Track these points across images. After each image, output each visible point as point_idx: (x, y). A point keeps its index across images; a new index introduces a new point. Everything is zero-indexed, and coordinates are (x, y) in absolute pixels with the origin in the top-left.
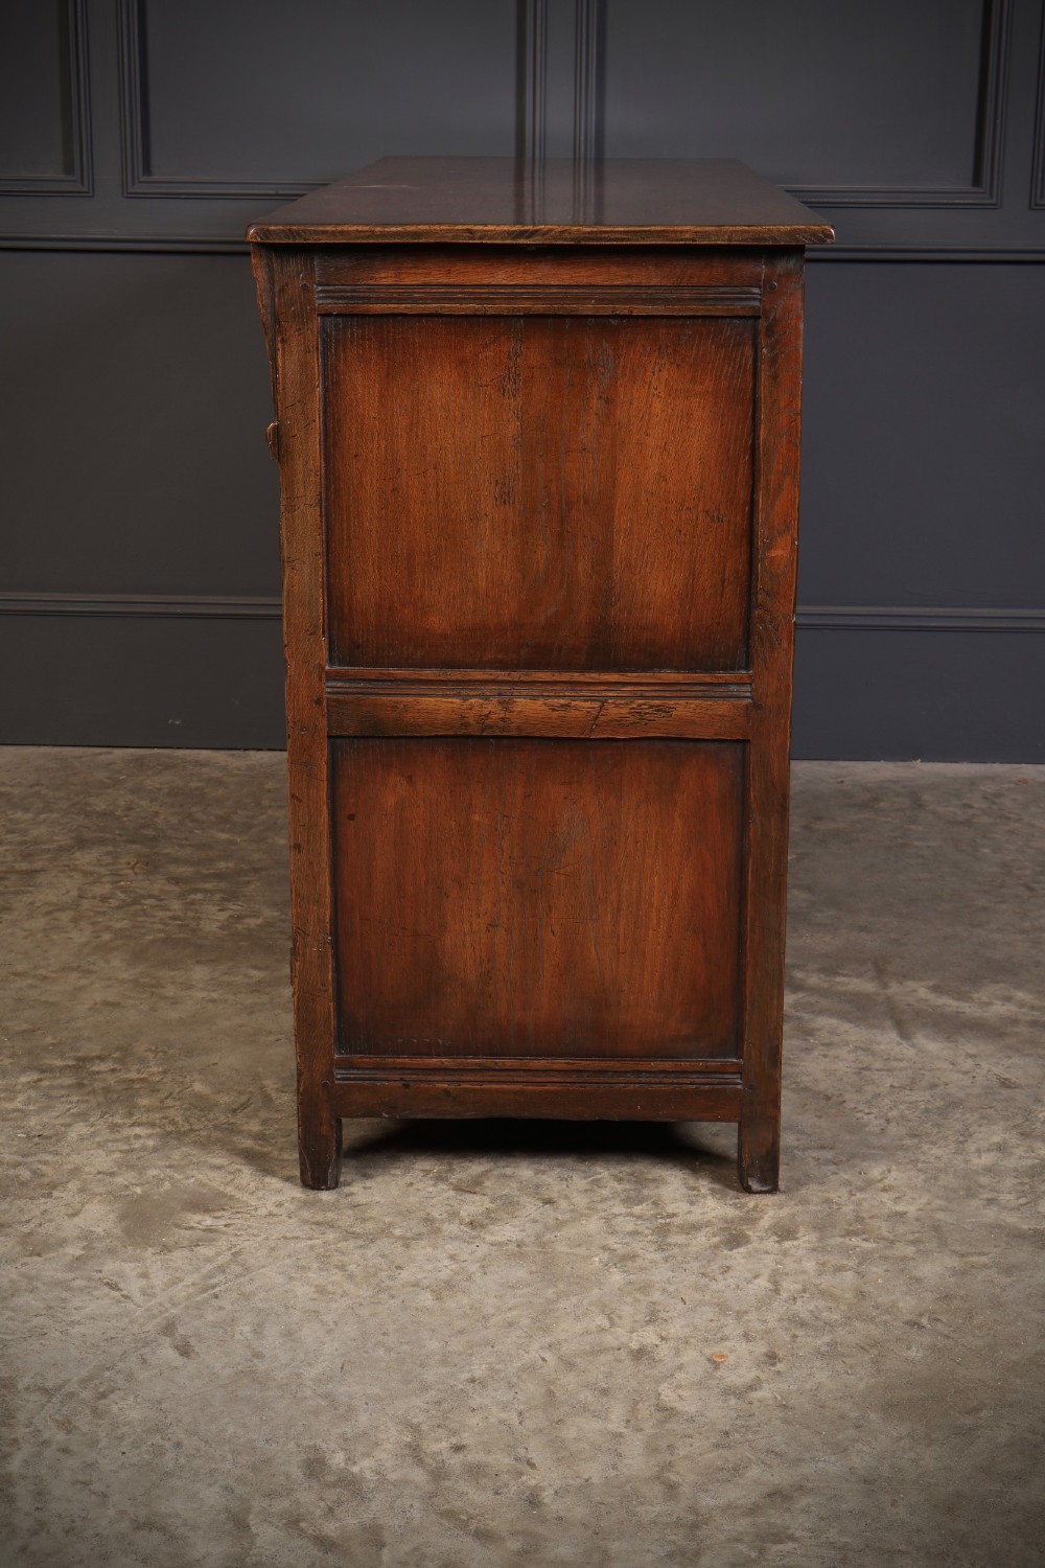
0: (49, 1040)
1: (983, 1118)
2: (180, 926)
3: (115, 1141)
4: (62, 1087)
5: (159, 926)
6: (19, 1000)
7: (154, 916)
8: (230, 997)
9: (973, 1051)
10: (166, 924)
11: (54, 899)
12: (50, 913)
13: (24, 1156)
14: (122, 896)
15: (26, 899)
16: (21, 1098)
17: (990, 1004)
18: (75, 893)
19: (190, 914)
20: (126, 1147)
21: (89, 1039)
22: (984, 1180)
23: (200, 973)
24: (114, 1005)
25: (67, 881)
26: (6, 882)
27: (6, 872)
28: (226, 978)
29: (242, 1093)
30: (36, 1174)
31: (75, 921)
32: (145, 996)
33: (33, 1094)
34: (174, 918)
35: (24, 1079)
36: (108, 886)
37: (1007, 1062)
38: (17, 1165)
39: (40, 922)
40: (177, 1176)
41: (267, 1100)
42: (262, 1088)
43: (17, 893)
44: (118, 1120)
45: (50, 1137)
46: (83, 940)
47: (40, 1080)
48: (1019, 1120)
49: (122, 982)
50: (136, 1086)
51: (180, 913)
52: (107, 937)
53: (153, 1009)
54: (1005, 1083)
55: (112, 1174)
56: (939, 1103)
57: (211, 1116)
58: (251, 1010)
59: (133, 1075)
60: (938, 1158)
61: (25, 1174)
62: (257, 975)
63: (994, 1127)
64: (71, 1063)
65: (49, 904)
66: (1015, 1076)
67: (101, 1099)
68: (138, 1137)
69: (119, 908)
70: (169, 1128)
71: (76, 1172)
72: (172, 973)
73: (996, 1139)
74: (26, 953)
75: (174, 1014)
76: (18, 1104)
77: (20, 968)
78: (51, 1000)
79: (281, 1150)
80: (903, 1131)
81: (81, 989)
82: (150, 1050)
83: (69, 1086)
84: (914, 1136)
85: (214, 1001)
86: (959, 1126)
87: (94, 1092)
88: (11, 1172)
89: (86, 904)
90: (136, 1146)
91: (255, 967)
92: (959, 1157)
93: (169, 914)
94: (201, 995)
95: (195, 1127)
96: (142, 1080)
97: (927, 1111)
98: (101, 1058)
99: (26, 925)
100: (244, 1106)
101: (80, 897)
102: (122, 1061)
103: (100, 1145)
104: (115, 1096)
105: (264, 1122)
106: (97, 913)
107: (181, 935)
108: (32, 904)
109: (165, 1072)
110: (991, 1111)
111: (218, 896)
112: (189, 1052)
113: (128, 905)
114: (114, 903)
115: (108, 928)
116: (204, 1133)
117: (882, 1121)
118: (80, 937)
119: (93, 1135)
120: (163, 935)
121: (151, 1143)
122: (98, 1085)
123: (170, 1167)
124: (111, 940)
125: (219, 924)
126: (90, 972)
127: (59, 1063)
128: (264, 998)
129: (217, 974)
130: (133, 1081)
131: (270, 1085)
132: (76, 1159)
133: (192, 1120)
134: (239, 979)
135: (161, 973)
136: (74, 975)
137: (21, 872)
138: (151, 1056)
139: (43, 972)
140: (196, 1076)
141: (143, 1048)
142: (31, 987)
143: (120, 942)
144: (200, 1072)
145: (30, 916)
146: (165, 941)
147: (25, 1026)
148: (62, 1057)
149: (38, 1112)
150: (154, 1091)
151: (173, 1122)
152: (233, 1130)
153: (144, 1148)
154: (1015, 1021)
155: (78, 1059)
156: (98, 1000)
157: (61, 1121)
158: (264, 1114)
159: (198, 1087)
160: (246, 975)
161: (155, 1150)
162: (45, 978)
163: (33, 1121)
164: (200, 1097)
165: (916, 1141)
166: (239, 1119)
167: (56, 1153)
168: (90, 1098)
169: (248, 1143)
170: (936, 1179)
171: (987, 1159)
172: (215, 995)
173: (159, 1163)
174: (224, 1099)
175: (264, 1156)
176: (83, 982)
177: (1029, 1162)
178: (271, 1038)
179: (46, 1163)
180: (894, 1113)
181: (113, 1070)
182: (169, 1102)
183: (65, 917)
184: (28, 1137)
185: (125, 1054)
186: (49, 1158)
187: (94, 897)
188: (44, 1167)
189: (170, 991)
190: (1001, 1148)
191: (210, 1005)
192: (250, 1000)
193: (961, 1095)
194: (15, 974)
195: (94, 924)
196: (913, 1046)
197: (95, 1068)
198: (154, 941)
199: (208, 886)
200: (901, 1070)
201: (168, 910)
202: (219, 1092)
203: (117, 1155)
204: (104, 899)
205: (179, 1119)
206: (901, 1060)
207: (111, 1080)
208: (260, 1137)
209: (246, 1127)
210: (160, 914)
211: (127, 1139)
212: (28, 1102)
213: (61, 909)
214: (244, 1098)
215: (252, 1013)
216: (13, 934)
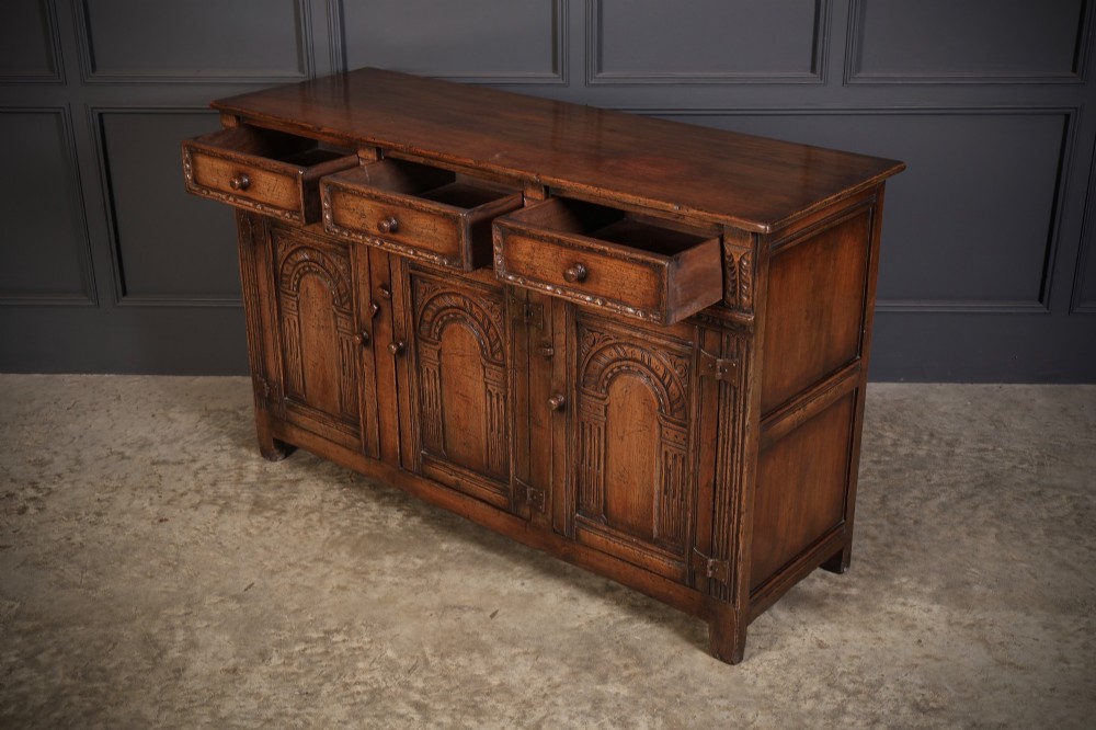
0: (309, 617)
1: (808, 672)
2: (377, 524)
3: (346, 696)
4: (318, 654)
5: (365, 524)
6: (293, 585)
7: (362, 516)
8: (405, 581)
9: (804, 620)
10: (370, 523)
11: (308, 503)
12: (306, 515)
13: (300, 709)
14: (345, 499)
15: (294, 503)
16: (296, 664)
17: (813, 581)
18: (320, 498)
19: (382, 514)
20: (352, 701)
21: (330, 616)
22: (808, 722)
23: (389, 562)
24: (343, 588)
25: (315, 488)
26: (283, 490)
27: (282, 482)
28: (402, 566)
29: (412, 657)
30: (307, 723)
31: (320, 520)
32: (359, 581)
33: (302, 660)
34: (374, 517)
35: (297, 649)
36: (337, 492)
37: (822, 627)
38: (296, 716)
39: (301, 523)
40: (380, 724)
41: (427, 662)
42: (423, 653)
43: (289, 498)
44: (347, 680)
45: (312, 694)
46: (325, 536)
47: (306, 649)
48: (827, 674)
49: (347, 570)
50: (357, 653)
51: (376, 513)
52: (338, 533)
53: (364, 592)
54: (821, 645)
55: (345, 723)
56: (785, 661)
57: (397, 676)
58: (416, 590)
59: (355, 645)
60: (783, 704)
61: (300, 723)
62: (419, 562)
63: (814, 680)
64: (322, 635)
65: (305, 507)
66: (827, 639)
67: (338, 663)
68: (358, 693)
69: (344, 509)
70: (375, 686)
71: (326, 721)
72: (373, 562)
73: (815, 689)
74: (295, 547)
75: (374, 595)
76: (294, 669)
77: (292, 559)
78: (310, 585)
79: (434, 702)
80: (765, 684)
81: (325, 576)
82: (363, 624)
83: (321, 654)
84: (771, 687)
85: (396, 584)
86: (795, 679)
87: (333, 658)
88: (292, 722)
89: (326, 506)
90: (358, 700)
91: (418, 556)
92: (795, 704)
93: (371, 514)
94: (389, 579)
95: (389, 685)
96: (360, 648)
97: (778, 667)
98: (337, 631)
99: (294, 525)
100: (414, 667)
101: (323, 501)
102: (348, 633)
103: (339, 700)
104: (346, 661)
105: (425, 680)
106: (333, 514)
107: (378, 531)
108: (297, 507)
109: (371, 642)
110: (812, 667)
111: (397, 499)
112: (384, 626)
113: (349, 507)
114: (341, 505)
115: (338, 526)
116: (393, 690)
117: (753, 676)
118: (324, 534)
119: (335, 692)
120: (367, 532)
121: (365, 698)
122: (336, 652)
123: (376, 716)
124: (341, 536)
125: (397, 522)
126: (329, 562)
127: (315, 635)
128: (423, 582)
129: (397, 563)
130: (354, 649)
131: (428, 650)
132: (326, 711)
133: (387, 679)
134: (410, 565)
135: (367, 563)
136: (321, 565)
137: (290, 481)
138: (364, 628)
139: (304, 562)
140: (389, 645)
141: (360, 622)
142: (299, 574)
143: (345, 538)
144: (391, 641)
145: (296, 518)
146: (370, 536)
147: (296, 607)
148: (317, 631)
149: (306, 674)
150: (366, 657)
151: (376, 681)
152: (407, 686)
153: (362, 702)
154: (826, 595)
155: (326, 632)
156: (335, 585)
157: (316, 682)
158: (425, 674)
159: (390, 653)
160: (414, 564)
161: (368, 703)
162: (306, 567)
163: (302, 682)
164: (391, 661)
165: (772, 691)
166: (411, 678)
167: (316, 707)
168: (333, 663)
169: (417, 697)
170: (781, 720)
171: (808, 705)
172: (397, 580)
173: (371, 714)
174: (404, 663)
175: (426, 706)
176: (327, 570)
177: (831, 707)
178: (428, 614)
179: (310, 714)
180: (760, 669)
181: (344, 641)
182: (375, 665)
183: (315, 517)
184: (301, 694)
185: (349, 628)
186: (312, 710)
187: (330, 501)
188: (310, 718)
189: (373, 577)
190: (817, 696)
191: (395, 588)
192: (416, 582)
193: (796, 654)
194: (290, 565)
195: (331, 523)
196: (771, 615)
197: (334, 639)
198: (363, 536)
199: (391, 490)
200: (765, 634)
201: (371, 511)
202: (400, 657)
203: (348, 708)
204: (336, 503)
205: (380, 679)
206: (765, 626)
207: (343, 648)
208: (423, 692)
209: (415, 685)
210: (367, 514)
211: (352, 695)
212: (300, 667)
213: (312, 512)
214: (414, 662)
215: (416, 594)
216: (287, 532)
